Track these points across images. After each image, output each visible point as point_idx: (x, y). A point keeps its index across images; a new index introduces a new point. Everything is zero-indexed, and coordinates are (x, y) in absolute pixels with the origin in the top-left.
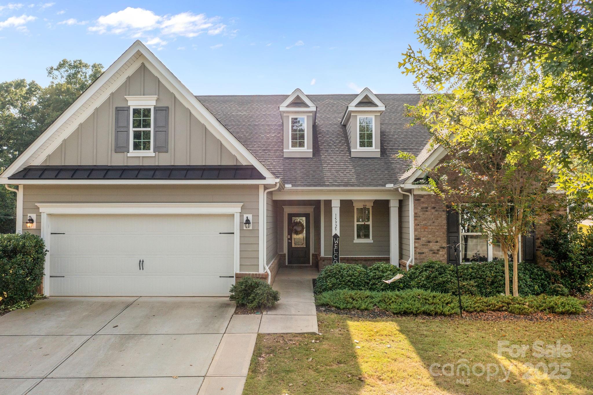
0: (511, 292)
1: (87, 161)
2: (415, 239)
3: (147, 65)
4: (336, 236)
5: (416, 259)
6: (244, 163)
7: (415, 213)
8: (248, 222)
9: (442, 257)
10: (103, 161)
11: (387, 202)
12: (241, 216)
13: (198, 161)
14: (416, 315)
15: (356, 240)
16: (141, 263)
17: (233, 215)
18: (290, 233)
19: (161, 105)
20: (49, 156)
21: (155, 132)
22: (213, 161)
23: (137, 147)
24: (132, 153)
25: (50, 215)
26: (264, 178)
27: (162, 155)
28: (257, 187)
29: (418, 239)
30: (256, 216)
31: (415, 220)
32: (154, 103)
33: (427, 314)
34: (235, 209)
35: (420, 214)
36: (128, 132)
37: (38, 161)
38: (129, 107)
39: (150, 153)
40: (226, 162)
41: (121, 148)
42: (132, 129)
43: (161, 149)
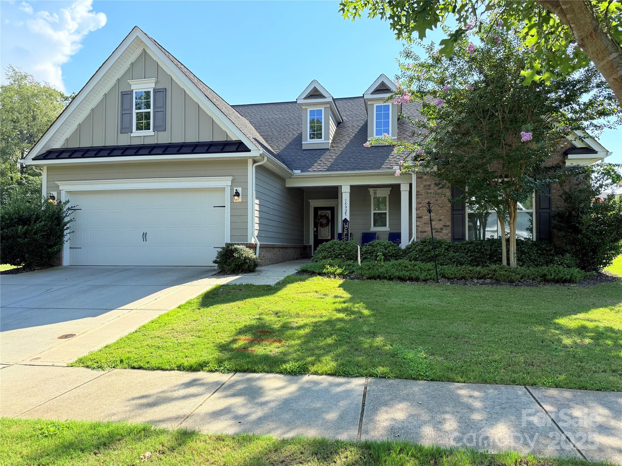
1: (98, 143)
2: (417, 218)
3: (147, 51)
4: (345, 221)
5: (417, 238)
6: (234, 139)
7: (417, 192)
8: (237, 194)
9: (445, 235)
10: (111, 142)
12: (232, 189)
13: (192, 138)
15: (373, 228)
16: (145, 235)
17: (223, 189)
18: (316, 225)
19: (159, 87)
20: (67, 140)
21: (155, 112)
22: (206, 138)
23: (139, 128)
24: (136, 133)
25: (68, 192)
26: (249, 151)
27: (161, 134)
28: (244, 162)
29: (420, 217)
30: (245, 189)
31: (417, 198)
32: (153, 85)
34: (225, 182)
35: (423, 192)
36: (131, 114)
37: (58, 145)
38: (132, 91)
39: (150, 132)
40: (218, 138)
41: (125, 129)
42: (135, 111)
43: (160, 127)
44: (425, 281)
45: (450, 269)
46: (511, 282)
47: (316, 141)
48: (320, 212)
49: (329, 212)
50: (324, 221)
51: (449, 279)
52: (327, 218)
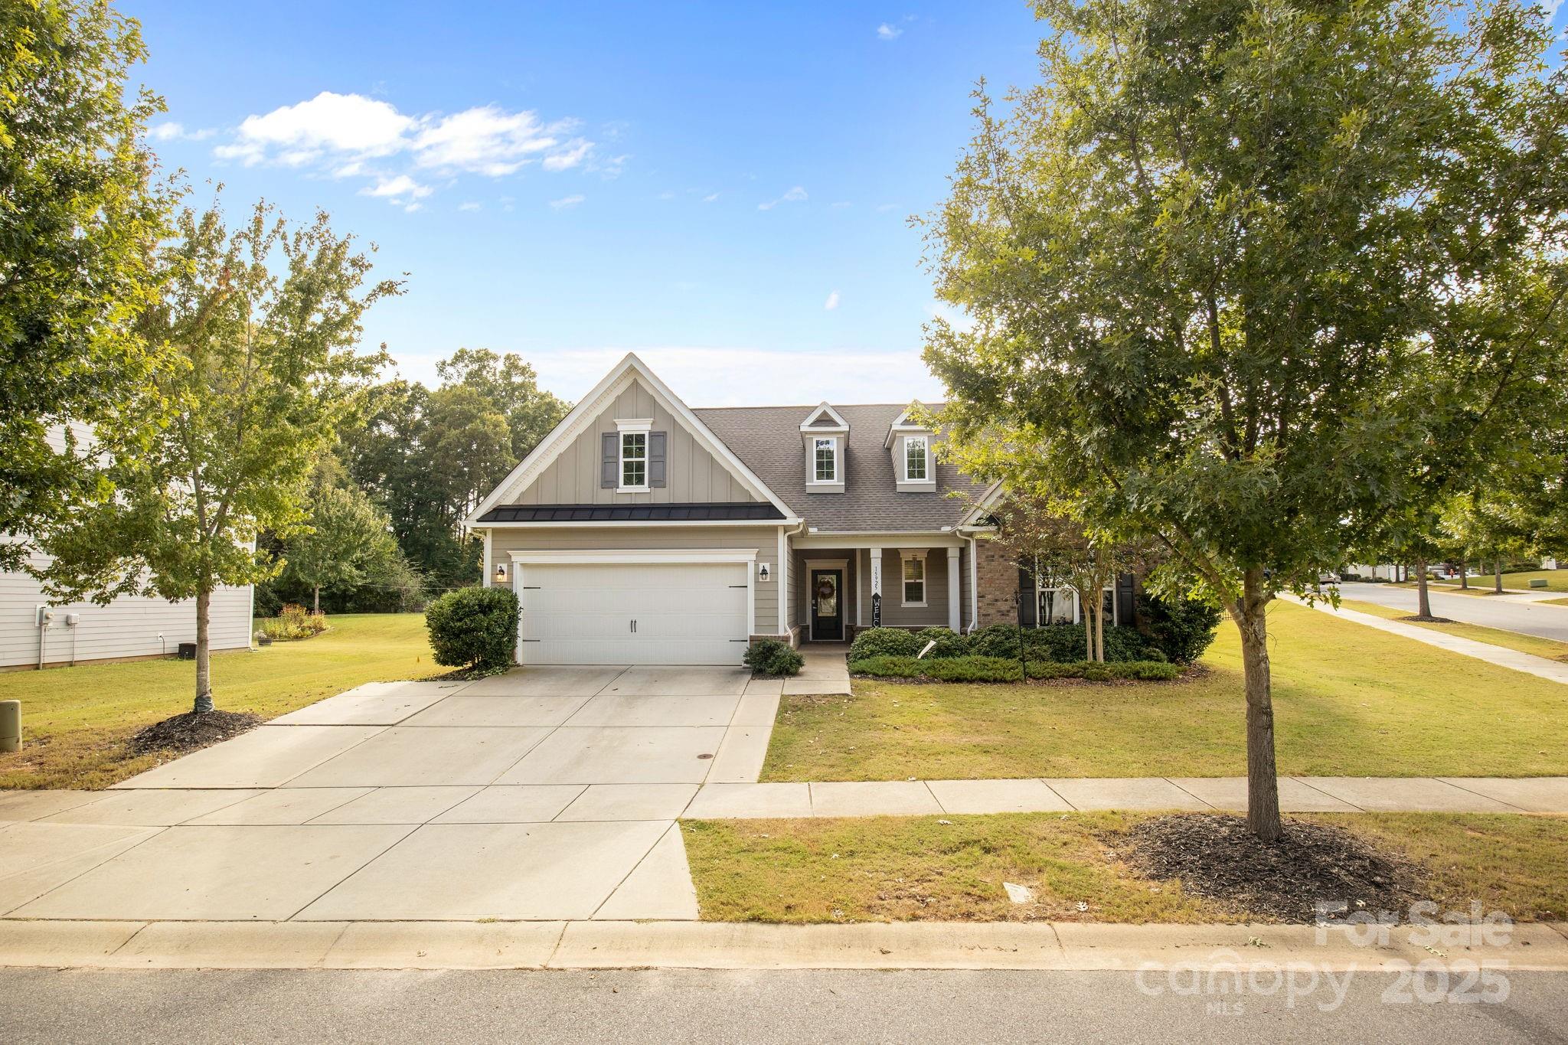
0: (1095, 657)
1: (567, 499)
2: (979, 597)
3: (640, 381)
4: (876, 596)
5: (979, 622)
6: (760, 500)
7: (978, 564)
8: (764, 572)
9: (1013, 619)
10: (585, 499)
11: (944, 551)
12: (757, 565)
13: (701, 497)
14: (971, 681)
15: (905, 604)
16: (633, 624)
17: (745, 565)
18: (815, 596)
19: (658, 429)
20: (523, 494)
21: (651, 463)
22: (721, 497)
23: (628, 481)
24: (623, 488)
25: (524, 565)
26: (785, 518)
27: (659, 490)
28: (774, 529)
29: (983, 597)
30: (775, 565)
31: (978, 572)
32: (649, 427)
33: (984, 680)
34: (748, 556)
35: (984, 564)
36: (617, 463)
37: (509, 501)
38: (618, 433)
39: (644, 488)
40: (738, 498)
41: (609, 483)
42: (622, 460)
43: (657, 482)
44: (1012, 682)
45: (1033, 666)
46: (1105, 680)
47: (825, 482)
48: (820, 577)
49: (834, 577)
50: (827, 591)
51: (1034, 678)
52: (832, 586)
